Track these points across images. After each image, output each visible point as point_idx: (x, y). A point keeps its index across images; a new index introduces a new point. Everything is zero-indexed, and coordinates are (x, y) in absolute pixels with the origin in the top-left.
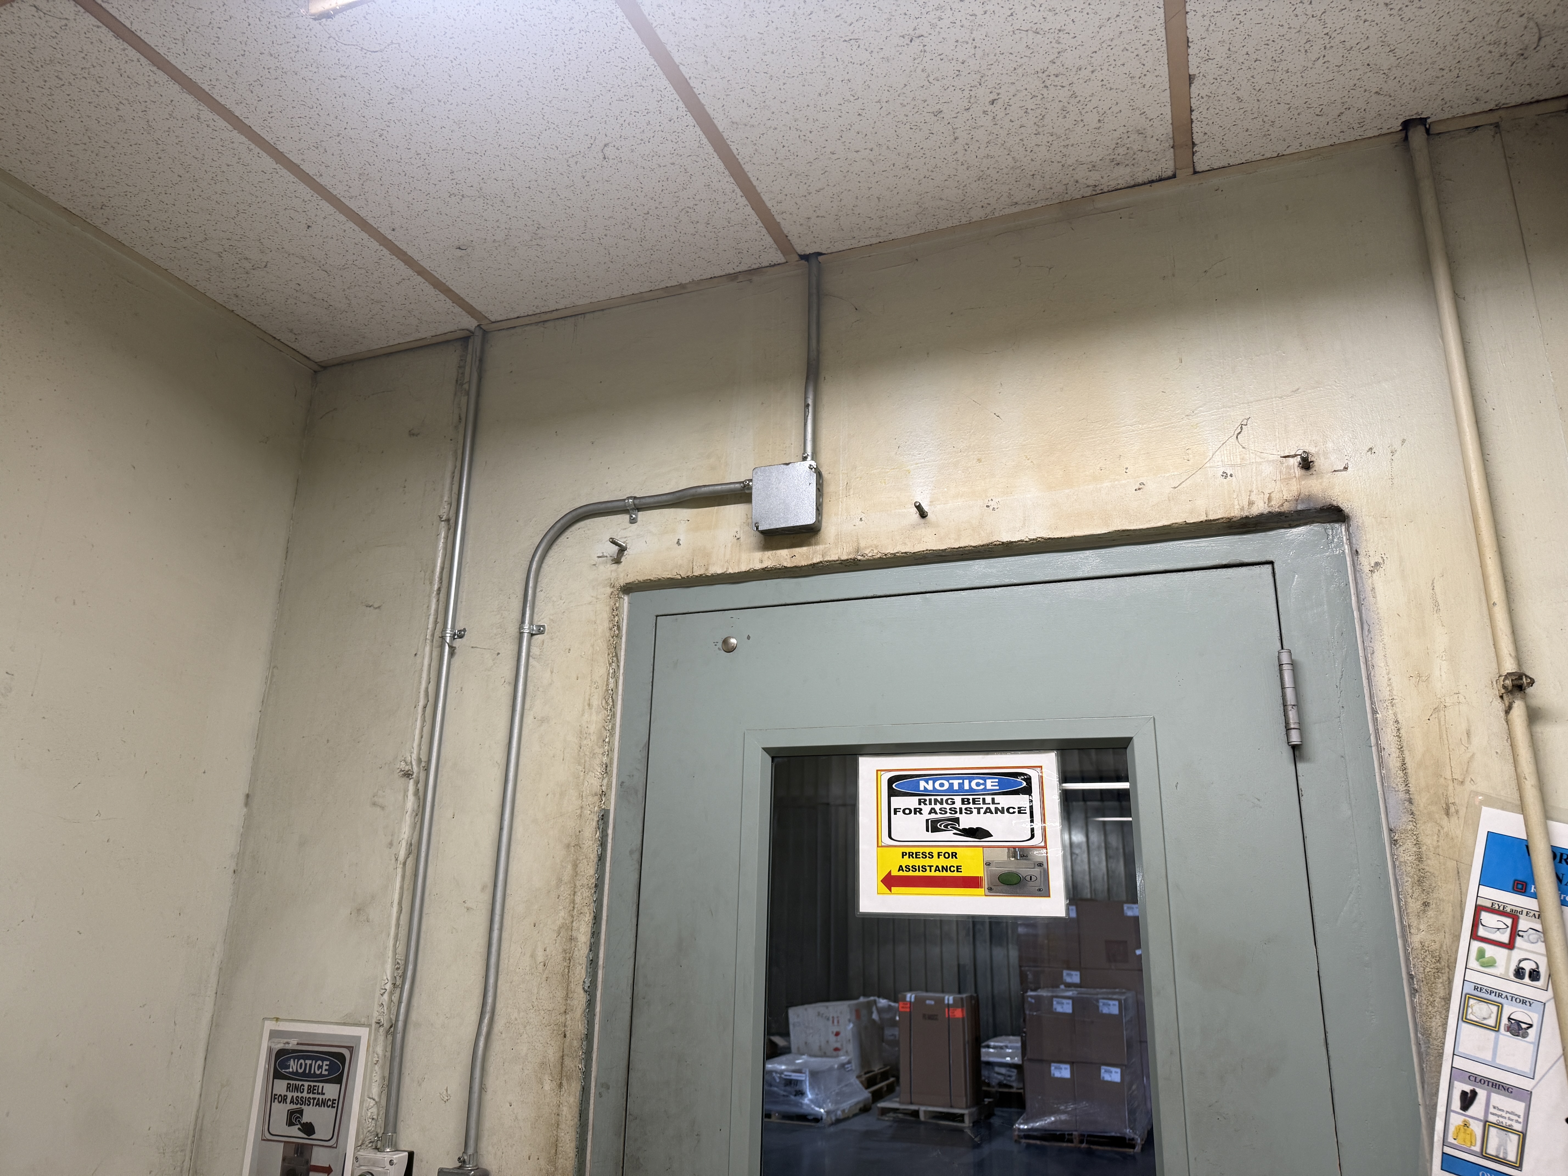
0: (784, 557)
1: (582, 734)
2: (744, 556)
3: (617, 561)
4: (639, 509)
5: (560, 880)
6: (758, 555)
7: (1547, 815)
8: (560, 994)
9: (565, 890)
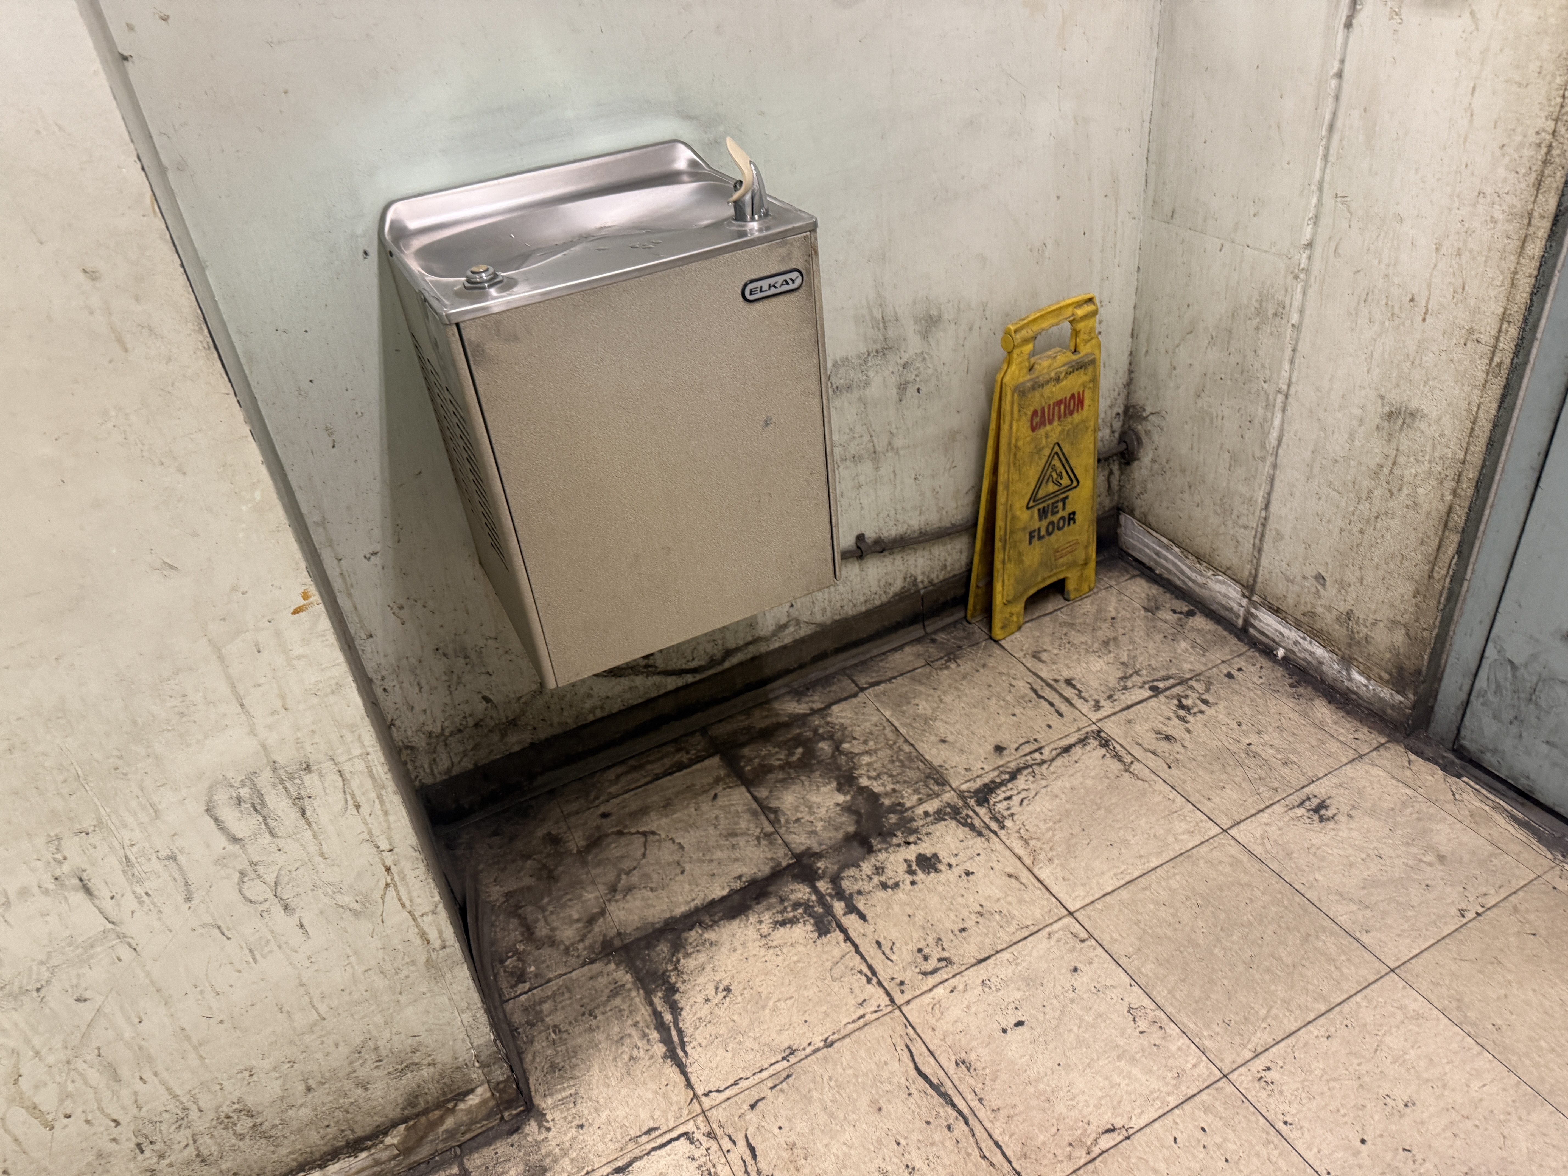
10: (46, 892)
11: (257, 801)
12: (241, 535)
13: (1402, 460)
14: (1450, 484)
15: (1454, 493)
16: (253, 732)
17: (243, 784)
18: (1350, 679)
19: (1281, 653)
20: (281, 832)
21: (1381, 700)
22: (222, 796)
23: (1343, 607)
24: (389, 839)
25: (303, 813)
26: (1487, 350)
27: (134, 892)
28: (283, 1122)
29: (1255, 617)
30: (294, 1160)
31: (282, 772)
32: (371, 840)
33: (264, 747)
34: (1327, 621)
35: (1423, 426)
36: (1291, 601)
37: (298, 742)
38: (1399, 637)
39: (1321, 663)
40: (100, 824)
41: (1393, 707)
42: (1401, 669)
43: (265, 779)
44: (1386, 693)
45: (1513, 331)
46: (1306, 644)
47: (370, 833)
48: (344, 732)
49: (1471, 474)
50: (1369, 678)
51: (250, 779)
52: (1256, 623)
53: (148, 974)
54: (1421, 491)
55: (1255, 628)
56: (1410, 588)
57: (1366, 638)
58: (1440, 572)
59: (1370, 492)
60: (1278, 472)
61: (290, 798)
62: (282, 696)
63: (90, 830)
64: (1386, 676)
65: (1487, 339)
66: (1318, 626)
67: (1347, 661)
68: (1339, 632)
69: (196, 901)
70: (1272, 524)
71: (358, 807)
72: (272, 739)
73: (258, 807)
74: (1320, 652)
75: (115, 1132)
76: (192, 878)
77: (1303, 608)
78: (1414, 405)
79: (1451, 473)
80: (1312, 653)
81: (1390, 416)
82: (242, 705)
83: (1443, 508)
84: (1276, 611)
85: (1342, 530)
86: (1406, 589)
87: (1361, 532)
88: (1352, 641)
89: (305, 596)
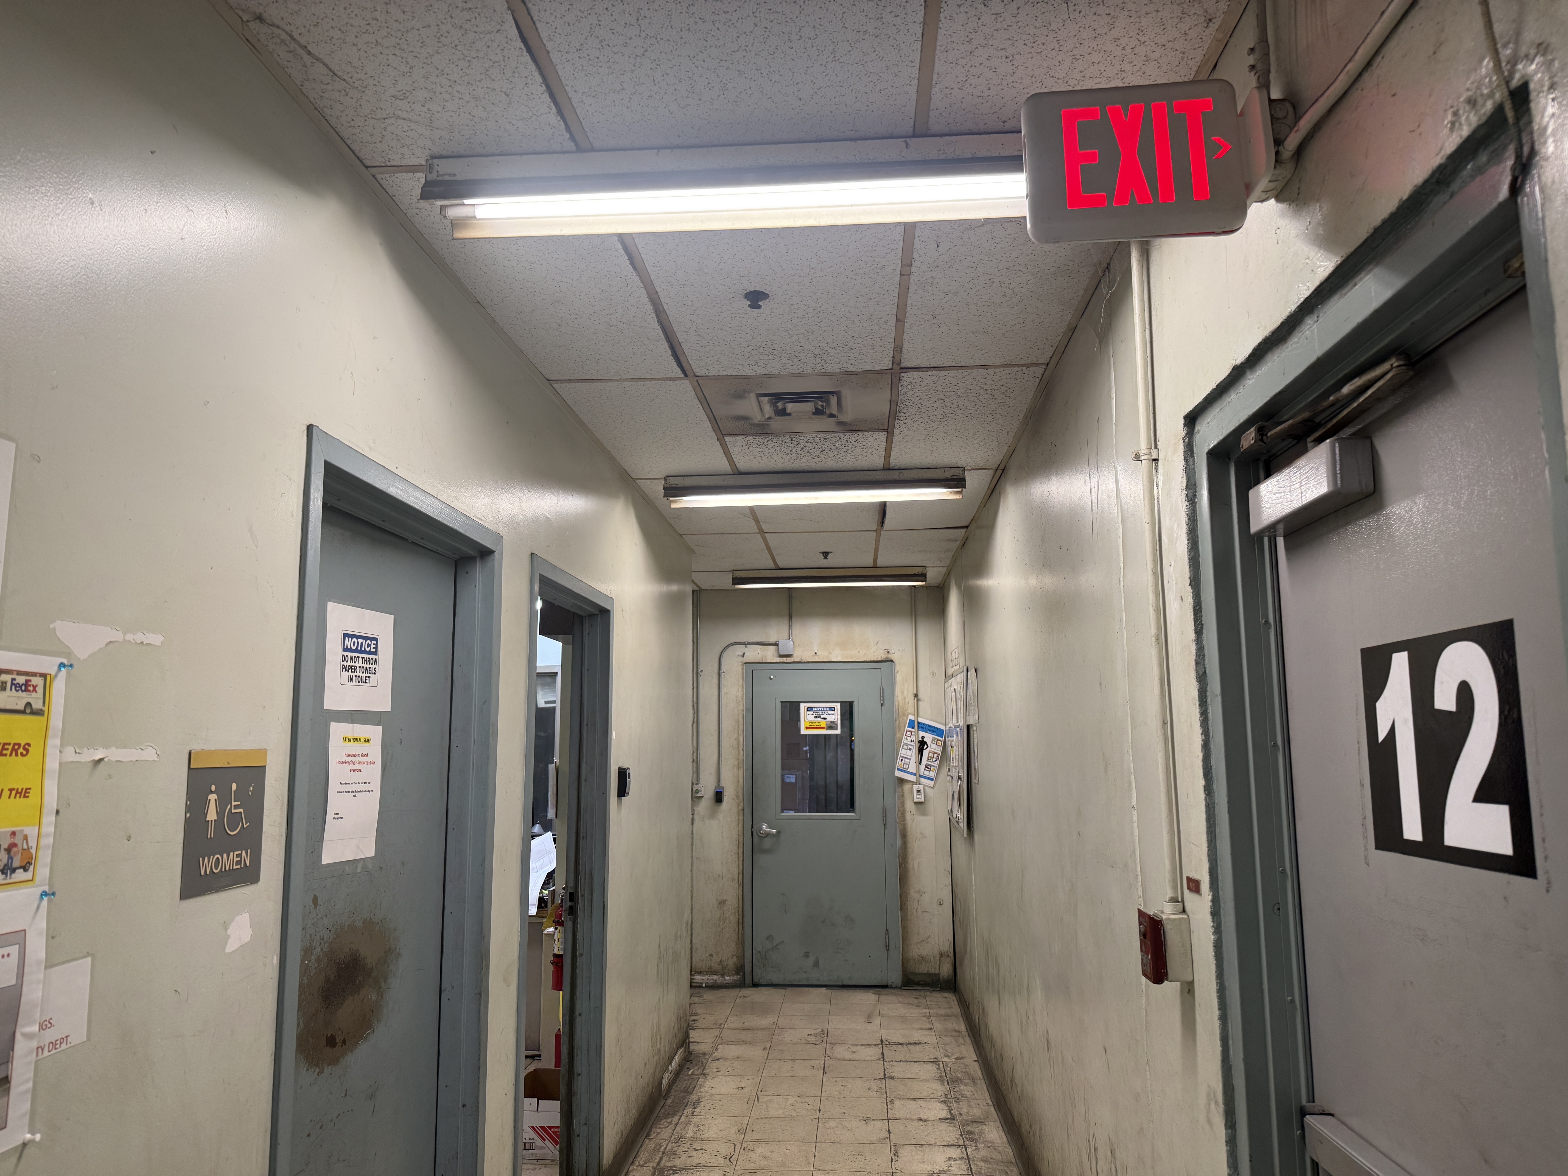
0: (784, 659)
1: (737, 697)
2: (775, 658)
3: (743, 657)
4: (748, 644)
5: (735, 729)
6: (778, 659)
7: (918, 716)
8: (737, 752)
9: (736, 731)
13: (725, 913)
14: (737, 914)
15: (738, 915)
18: (725, 980)
19: (704, 985)
21: (735, 980)
23: (719, 960)
26: (737, 881)
29: (693, 979)
34: (716, 966)
35: (727, 902)
36: (704, 967)
38: (735, 959)
39: (716, 981)
41: (738, 980)
42: (737, 968)
44: (735, 978)
45: (741, 876)
46: (711, 978)
49: (741, 909)
50: (730, 976)
52: (695, 981)
54: (731, 918)
55: (694, 983)
56: (734, 944)
57: (727, 965)
58: (740, 936)
59: (719, 924)
60: (693, 931)
64: (734, 973)
65: (736, 879)
66: (713, 970)
67: (723, 975)
68: (719, 968)
70: (694, 947)
74: (715, 977)
77: (708, 967)
78: (725, 898)
79: (737, 911)
80: (713, 979)
81: (720, 903)
83: (737, 920)
84: (700, 973)
85: (714, 938)
86: (733, 945)
87: (719, 936)
88: (724, 968)
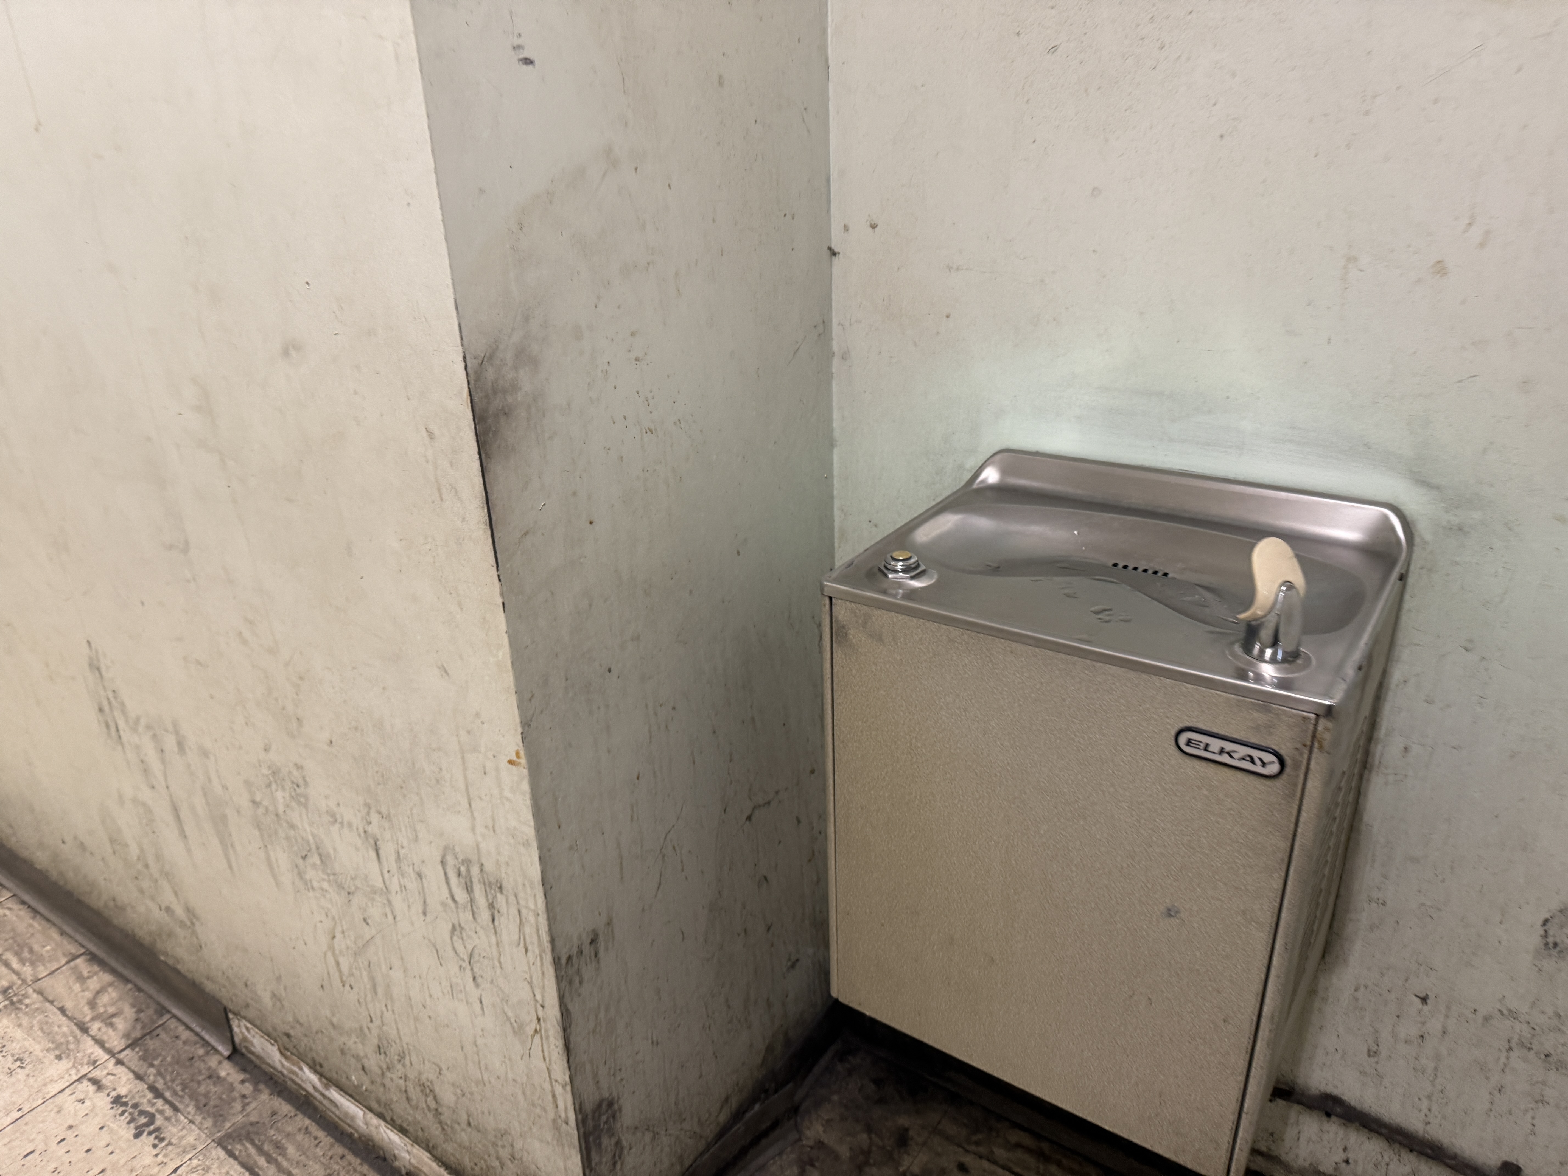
10: (359, 835)
11: (469, 884)
12: (487, 678)
16: (473, 829)
17: (463, 862)
20: (479, 920)
22: (450, 860)
24: (543, 996)
25: (493, 920)
27: (399, 880)
28: (452, 1128)
30: (454, 1163)
31: (485, 876)
32: (530, 983)
33: (478, 846)
37: (497, 861)
40: (389, 816)
43: (475, 870)
47: (531, 978)
48: (526, 883)
51: (467, 862)
53: (398, 941)
61: (487, 900)
62: (493, 820)
63: (385, 816)
69: (428, 919)
71: (526, 950)
72: (483, 846)
73: (469, 888)
75: (371, 1025)
76: (428, 901)
82: (470, 805)
89: (518, 754)
